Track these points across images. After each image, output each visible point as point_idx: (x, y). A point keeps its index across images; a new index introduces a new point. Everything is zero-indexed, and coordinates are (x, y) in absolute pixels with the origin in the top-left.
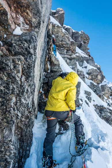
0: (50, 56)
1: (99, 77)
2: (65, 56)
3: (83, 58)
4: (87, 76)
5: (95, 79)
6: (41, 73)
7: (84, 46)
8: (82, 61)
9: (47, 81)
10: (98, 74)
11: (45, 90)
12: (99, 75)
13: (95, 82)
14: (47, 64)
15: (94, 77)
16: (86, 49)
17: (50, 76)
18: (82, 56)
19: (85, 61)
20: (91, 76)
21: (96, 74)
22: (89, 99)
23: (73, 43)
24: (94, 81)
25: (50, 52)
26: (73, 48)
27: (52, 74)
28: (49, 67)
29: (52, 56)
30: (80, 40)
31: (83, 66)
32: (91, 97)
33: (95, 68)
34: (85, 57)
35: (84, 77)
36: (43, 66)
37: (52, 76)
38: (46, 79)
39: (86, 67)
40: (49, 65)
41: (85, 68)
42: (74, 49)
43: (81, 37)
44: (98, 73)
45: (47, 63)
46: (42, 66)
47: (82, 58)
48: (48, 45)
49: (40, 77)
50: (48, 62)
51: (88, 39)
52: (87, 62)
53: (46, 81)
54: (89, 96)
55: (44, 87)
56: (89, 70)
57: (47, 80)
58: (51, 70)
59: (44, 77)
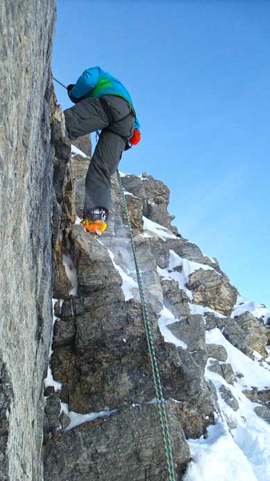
0: (70, 234)
1: (225, 292)
2: (113, 242)
3: (166, 242)
4: (189, 293)
5: (214, 299)
6: (42, 298)
7: (158, 212)
8: (165, 253)
9: (70, 335)
10: (220, 284)
11: (65, 373)
12: (223, 286)
13: (216, 309)
14: (61, 263)
15: (209, 294)
16: (167, 218)
17: (79, 309)
18: (160, 239)
19: (172, 252)
20: (201, 291)
21: (212, 284)
22: (225, 372)
23: (132, 201)
24: (212, 306)
25: (68, 215)
26: (134, 215)
27: (87, 301)
28: (70, 274)
29: (75, 232)
30: (145, 196)
31: (171, 267)
32: (229, 365)
33: (206, 267)
34: (169, 240)
35: (184, 297)
36: (49, 268)
37: (87, 310)
38: (64, 324)
39: (179, 269)
40: (71, 268)
41: (176, 272)
42: (135, 217)
43: (146, 189)
44: (220, 282)
45: (59, 262)
46: (44, 265)
47: (162, 242)
48: (58, 184)
49: (40, 320)
50: (64, 256)
51: (164, 191)
52: (178, 253)
53: (65, 335)
54: (221, 363)
55: (61, 363)
56: (191, 275)
57: (71, 327)
58: (79, 286)
59: (55, 318)
